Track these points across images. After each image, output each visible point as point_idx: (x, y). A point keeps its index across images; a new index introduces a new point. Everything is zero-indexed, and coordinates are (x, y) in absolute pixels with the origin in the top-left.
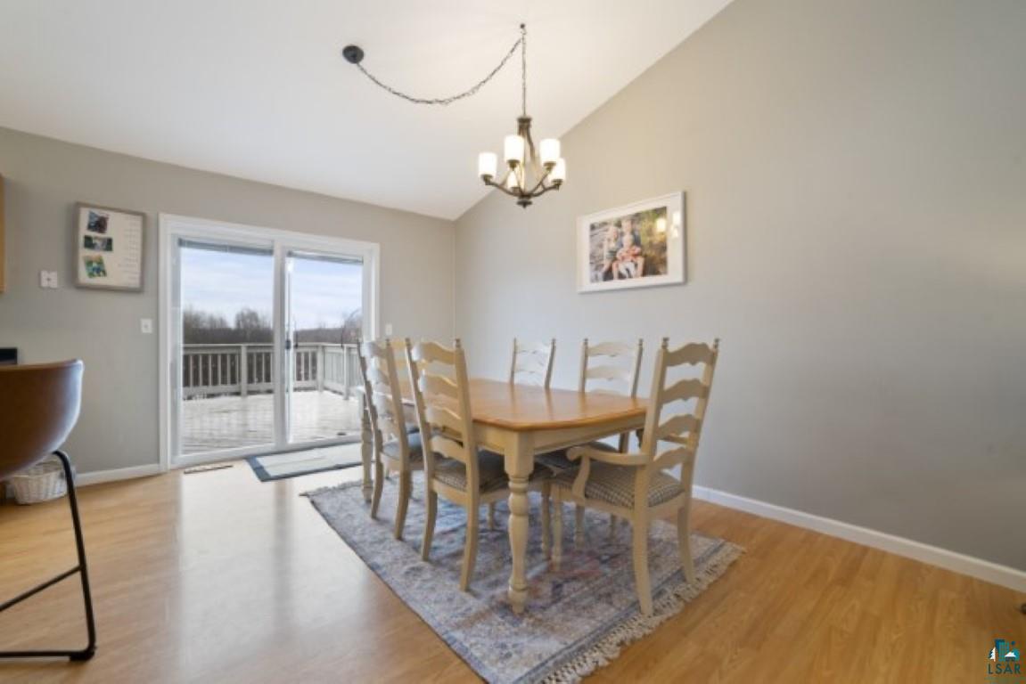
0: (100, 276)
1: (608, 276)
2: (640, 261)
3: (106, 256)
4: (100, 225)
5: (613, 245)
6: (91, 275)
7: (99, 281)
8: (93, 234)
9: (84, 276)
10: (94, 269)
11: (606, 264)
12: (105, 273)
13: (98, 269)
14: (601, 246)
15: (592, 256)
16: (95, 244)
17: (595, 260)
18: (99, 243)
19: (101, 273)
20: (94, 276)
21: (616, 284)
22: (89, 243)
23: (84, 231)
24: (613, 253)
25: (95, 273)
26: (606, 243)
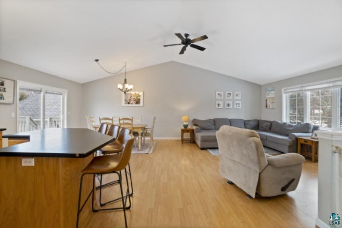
1: (129, 103)
2: (135, 102)
4: (2, 84)
5: (130, 98)
11: (128, 101)
14: (127, 98)
15: (125, 99)
17: (126, 101)
18: (1, 89)
21: (130, 105)
24: (130, 100)
26: (128, 97)
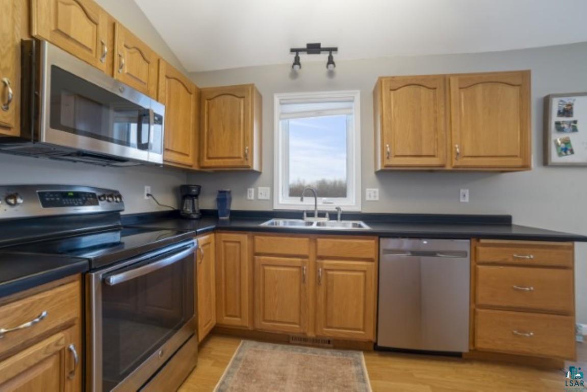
0: (567, 154)
3: (572, 137)
4: (567, 112)
6: (560, 155)
7: (568, 159)
8: (561, 119)
9: (554, 157)
10: (562, 149)
12: (572, 152)
13: (566, 149)
16: (564, 128)
18: (566, 126)
19: (569, 152)
20: (562, 155)
22: (559, 128)
23: (554, 118)
25: (564, 153)
